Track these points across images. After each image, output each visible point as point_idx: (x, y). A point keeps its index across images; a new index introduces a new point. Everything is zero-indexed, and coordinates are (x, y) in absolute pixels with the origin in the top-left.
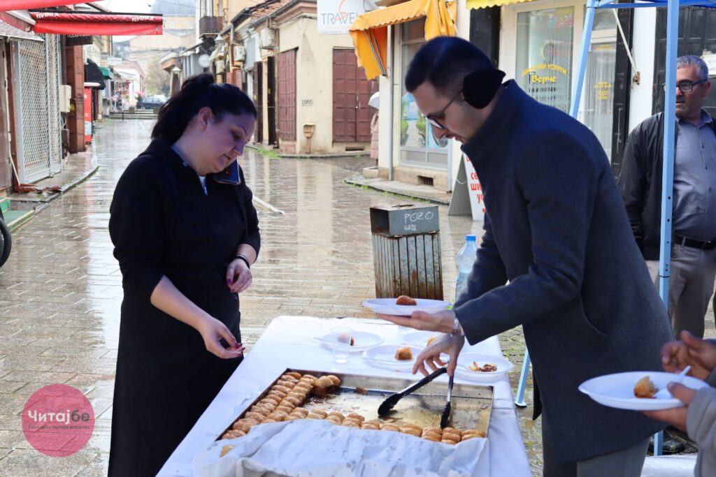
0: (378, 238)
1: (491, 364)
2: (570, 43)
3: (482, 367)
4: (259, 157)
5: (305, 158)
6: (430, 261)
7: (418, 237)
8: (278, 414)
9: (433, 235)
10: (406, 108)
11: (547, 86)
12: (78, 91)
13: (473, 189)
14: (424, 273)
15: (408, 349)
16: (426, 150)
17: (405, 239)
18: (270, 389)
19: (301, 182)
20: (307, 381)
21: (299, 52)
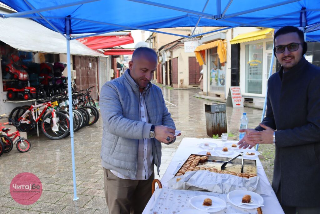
0: (207, 113)
1: (253, 153)
2: (262, 54)
3: (250, 154)
4: (167, 89)
5: (181, 89)
6: (223, 120)
7: (219, 113)
8: (191, 168)
9: (224, 112)
10: (211, 74)
11: (255, 67)
12: (115, 71)
13: (233, 98)
14: (221, 124)
15: (226, 148)
16: (218, 86)
17: (215, 114)
18: (187, 160)
19: (179, 96)
20: (198, 158)
21: (179, 58)
